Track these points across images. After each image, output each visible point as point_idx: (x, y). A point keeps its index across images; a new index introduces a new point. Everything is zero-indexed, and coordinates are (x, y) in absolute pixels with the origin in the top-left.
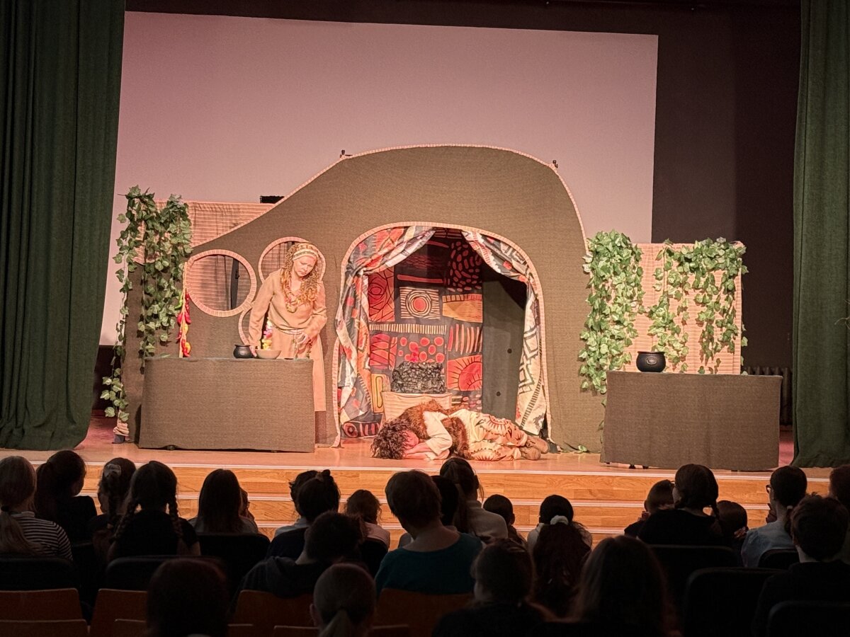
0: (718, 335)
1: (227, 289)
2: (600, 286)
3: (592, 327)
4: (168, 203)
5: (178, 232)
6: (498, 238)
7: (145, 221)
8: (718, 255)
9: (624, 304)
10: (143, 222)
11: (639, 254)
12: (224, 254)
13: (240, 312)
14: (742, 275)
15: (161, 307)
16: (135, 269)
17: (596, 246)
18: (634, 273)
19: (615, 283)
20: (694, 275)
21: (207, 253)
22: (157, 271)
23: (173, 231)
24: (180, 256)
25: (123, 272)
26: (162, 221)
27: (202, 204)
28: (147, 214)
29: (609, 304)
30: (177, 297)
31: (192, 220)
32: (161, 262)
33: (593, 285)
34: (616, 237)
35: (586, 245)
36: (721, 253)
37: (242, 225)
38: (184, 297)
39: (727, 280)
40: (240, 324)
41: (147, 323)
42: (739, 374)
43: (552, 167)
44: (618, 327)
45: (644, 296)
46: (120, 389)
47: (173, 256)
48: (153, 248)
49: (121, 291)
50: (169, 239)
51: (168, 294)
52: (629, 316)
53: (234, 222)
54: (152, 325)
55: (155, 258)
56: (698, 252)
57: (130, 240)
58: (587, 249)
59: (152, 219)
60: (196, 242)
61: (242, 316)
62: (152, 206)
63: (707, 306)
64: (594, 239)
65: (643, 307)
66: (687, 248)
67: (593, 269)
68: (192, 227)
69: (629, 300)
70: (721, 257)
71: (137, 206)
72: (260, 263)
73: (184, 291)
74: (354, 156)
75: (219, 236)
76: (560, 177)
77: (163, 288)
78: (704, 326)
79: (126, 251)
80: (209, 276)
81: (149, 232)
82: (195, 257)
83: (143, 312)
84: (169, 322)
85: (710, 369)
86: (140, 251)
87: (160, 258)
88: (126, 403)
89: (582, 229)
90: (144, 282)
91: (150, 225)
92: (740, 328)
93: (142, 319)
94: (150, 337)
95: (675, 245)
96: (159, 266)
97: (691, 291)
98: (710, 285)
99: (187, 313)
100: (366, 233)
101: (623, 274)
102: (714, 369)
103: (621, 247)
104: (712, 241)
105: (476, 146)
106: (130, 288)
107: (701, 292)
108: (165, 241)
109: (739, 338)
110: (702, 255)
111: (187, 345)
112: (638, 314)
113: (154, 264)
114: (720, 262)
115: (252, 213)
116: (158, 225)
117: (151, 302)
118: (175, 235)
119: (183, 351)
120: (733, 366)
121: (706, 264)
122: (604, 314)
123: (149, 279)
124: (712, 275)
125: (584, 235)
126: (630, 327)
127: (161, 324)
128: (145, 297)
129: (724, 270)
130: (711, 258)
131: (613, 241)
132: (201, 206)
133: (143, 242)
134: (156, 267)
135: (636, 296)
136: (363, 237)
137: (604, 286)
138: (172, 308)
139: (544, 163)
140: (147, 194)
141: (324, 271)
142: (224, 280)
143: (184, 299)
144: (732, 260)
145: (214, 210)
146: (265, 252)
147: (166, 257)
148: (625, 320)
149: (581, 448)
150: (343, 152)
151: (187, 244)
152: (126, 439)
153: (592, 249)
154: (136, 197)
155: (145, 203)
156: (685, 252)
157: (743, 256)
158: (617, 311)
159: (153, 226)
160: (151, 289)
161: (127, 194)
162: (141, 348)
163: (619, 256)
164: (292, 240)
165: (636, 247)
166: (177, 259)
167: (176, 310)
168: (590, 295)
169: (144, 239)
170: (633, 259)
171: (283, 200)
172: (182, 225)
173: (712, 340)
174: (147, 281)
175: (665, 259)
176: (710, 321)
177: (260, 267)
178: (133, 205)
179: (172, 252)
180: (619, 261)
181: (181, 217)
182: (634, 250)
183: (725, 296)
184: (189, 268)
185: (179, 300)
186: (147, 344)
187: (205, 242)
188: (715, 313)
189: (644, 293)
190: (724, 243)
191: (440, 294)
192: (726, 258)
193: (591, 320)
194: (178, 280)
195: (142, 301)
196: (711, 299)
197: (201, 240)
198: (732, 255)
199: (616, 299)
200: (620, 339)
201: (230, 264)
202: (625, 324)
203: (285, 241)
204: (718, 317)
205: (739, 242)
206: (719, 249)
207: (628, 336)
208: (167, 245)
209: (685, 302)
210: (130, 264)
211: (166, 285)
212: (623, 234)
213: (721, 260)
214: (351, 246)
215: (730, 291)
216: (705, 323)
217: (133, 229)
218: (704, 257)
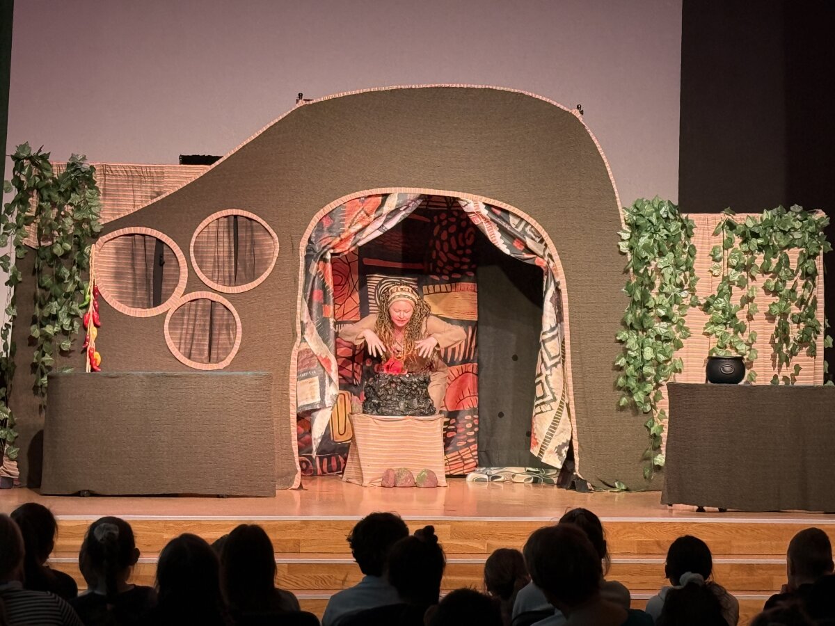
0: (795, 332)
1: (148, 281)
2: (642, 271)
3: (631, 325)
4: (69, 166)
5: (82, 205)
6: (506, 208)
7: (39, 190)
8: (793, 228)
9: (673, 294)
10: (35, 191)
11: (691, 228)
12: (143, 233)
13: (166, 310)
14: (824, 253)
15: (61, 305)
16: (26, 254)
17: (635, 218)
18: (684, 253)
19: (659, 267)
20: (762, 255)
21: (121, 232)
22: (55, 257)
23: (76, 202)
24: (86, 235)
25: (9, 258)
26: (63, 190)
27: (115, 167)
28: (41, 180)
29: (653, 294)
30: (82, 292)
31: (101, 188)
32: (61, 244)
33: (631, 270)
34: (661, 204)
35: (622, 217)
36: (798, 225)
37: (168, 194)
38: (92, 291)
39: (805, 261)
40: (166, 326)
41: (42, 326)
42: (822, 385)
43: (576, 113)
44: (665, 324)
45: (698, 283)
46: (7, 416)
47: (75, 236)
48: (50, 225)
49: (6, 284)
50: (71, 213)
51: (70, 288)
52: (679, 309)
53: (156, 190)
54: (49, 329)
55: (52, 240)
56: (768, 224)
57: (19, 216)
58: (623, 221)
59: (47, 187)
60: (107, 217)
61: (169, 316)
62: (47, 170)
63: (780, 296)
64: (632, 208)
65: (697, 297)
66: (753, 219)
67: (631, 248)
68: (101, 197)
69: (678, 289)
70: (796, 230)
71: (27, 169)
72: (192, 245)
73: (91, 283)
74: (314, 101)
75: (136, 209)
76: (587, 127)
77: (64, 280)
78: (777, 322)
79: (13, 231)
80: (125, 262)
81: (44, 204)
82: (105, 238)
83: (37, 312)
84: (72, 324)
85: (785, 378)
86: (31, 230)
87: (59, 240)
88: (16, 434)
89: (617, 195)
90: (37, 272)
91: (45, 194)
92: (822, 324)
93: (34, 321)
94: (46, 345)
95: (738, 216)
96: (58, 250)
97: (759, 276)
98: (783, 268)
99: (96, 313)
100: (332, 203)
101: (671, 255)
102: (790, 377)
103: (668, 218)
104: (785, 211)
105: (476, 87)
106: (20, 279)
107: (771, 277)
108: (65, 216)
109: (821, 337)
110: (772, 227)
111: (97, 355)
112: (691, 308)
113: (51, 247)
114: (796, 237)
115: (180, 178)
116: (56, 196)
117: (47, 298)
118: (78, 208)
119: (91, 364)
120: (815, 374)
121: (777, 240)
122: (647, 307)
123: (44, 268)
124: (786, 256)
125: (619, 204)
126: (681, 324)
127: (62, 326)
128: (39, 291)
129: (801, 247)
130: (784, 233)
131: (657, 210)
132: (113, 169)
133: (35, 217)
134: (55, 251)
135: (688, 283)
136: (328, 208)
137: (646, 270)
138: (75, 306)
139: (566, 109)
140: (40, 154)
141: (277, 255)
142: (144, 268)
143: (92, 294)
144: (812, 234)
145: (130, 174)
146: (198, 230)
147: (67, 238)
148: (674, 315)
149: (619, 484)
150: (300, 96)
151: (96, 220)
152: (15, 483)
153: (629, 221)
154: (26, 158)
155: (37, 165)
156: (750, 224)
157: (825, 230)
158: (663, 304)
159: (49, 196)
160: (48, 281)
161: (13, 154)
162: (35, 360)
163: (665, 230)
164: (234, 214)
165: (687, 218)
166: (83, 241)
167: (81, 308)
168: (629, 282)
169: (36, 215)
170: (683, 236)
171: (221, 160)
172: (87, 194)
173: (786, 340)
174: (41, 270)
175: (724, 235)
176: (784, 315)
177: (192, 250)
178: (23, 168)
179: (75, 231)
180: (665, 237)
181: (86, 184)
182: (685, 222)
183: (803, 282)
184: (97, 252)
185: (85, 295)
186: (43, 355)
187: (118, 217)
188: (790, 305)
189: (697, 279)
190: (800, 213)
191: (419, 283)
192: (803, 232)
193: (630, 316)
194: (83, 269)
195: (35, 298)
196: (785, 285)
197: (113, 215)
198: (811, 228)
199: (661, 288)
200: (667, 340)
201: (152, 246)
202: (674, 320)
203: (225, 215)
204: (795, 310)
205: (820, 211)
206: (795, 221)
207: (678, 336)
208: (69, 221)
209: (752, 290)
210: (18, 247)
211: (67, 276)
212: (670, 202)
213: (797, 235)
214: (312, 221)
215: (809, 276)
216: (778, 318)
217: (22, 201)
218: (775, 231)
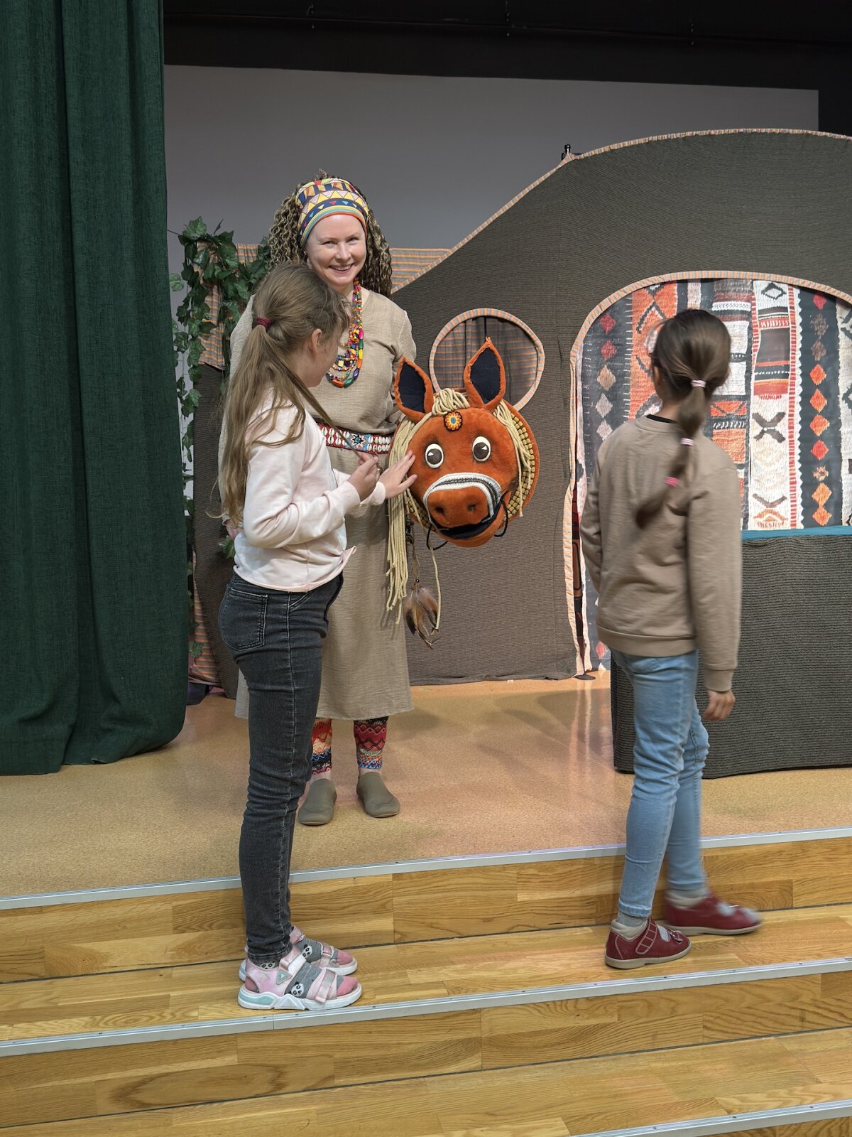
7: (220, 285)
10: (215, 286)
25: (183, 384)
26: (254, 281)
28: (222, 270)
59: (231, 279)
62: (231, 256)
71: (201, 256)
74: (587, 155)
86: (210, 342)
91: (230, 289)
100: (610, 297)
136: (606, 303)
140: (219, 233)
141: (541, 369)
146: (440, 337)
154: (200, 240)
155: (215, 250)
159: (235, 291)
161: (180, 234)
164: (484, 314)
177: (432, 365)
178: (195, 255)
203: (473, 316)
210: (194, 367)
214: (585, 322)
217: (197, 298)
